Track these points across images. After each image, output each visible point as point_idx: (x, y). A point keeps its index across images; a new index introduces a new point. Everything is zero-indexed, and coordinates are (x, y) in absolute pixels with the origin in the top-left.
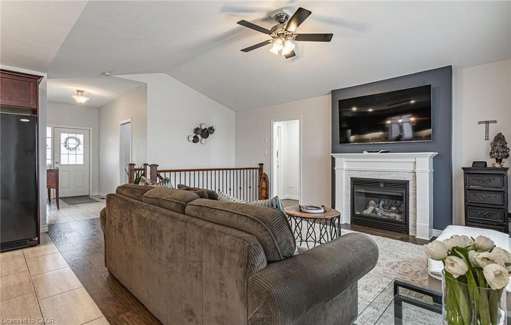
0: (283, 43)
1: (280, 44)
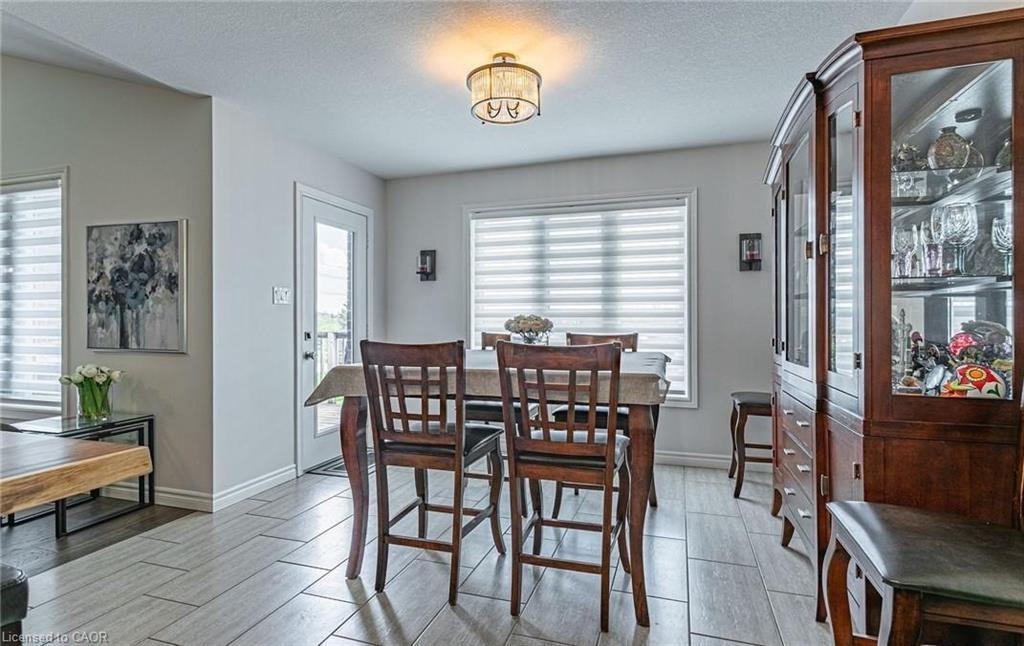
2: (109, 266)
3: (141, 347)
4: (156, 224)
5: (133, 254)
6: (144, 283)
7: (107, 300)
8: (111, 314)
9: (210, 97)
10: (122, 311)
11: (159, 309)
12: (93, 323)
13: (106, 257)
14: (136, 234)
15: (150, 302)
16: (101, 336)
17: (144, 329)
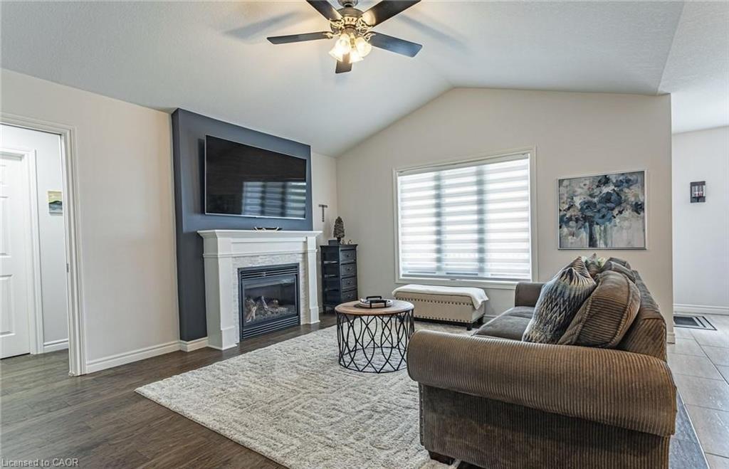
0: (352, 42)
1: (346, 42)
2: (578, 202)
3: (609, 245)
4: (623, 174)
5: (601, 192)
6: (613, 209)
7: (577, 220)
8: (580, 228)
9: (669, 94)
10: (591, 226)
11: (626, 224)
12: (564, 234)
13: (575, 196)
14: (605, 180)
15: (617, 220)
16: (570, 241)
17: (612, 237)
